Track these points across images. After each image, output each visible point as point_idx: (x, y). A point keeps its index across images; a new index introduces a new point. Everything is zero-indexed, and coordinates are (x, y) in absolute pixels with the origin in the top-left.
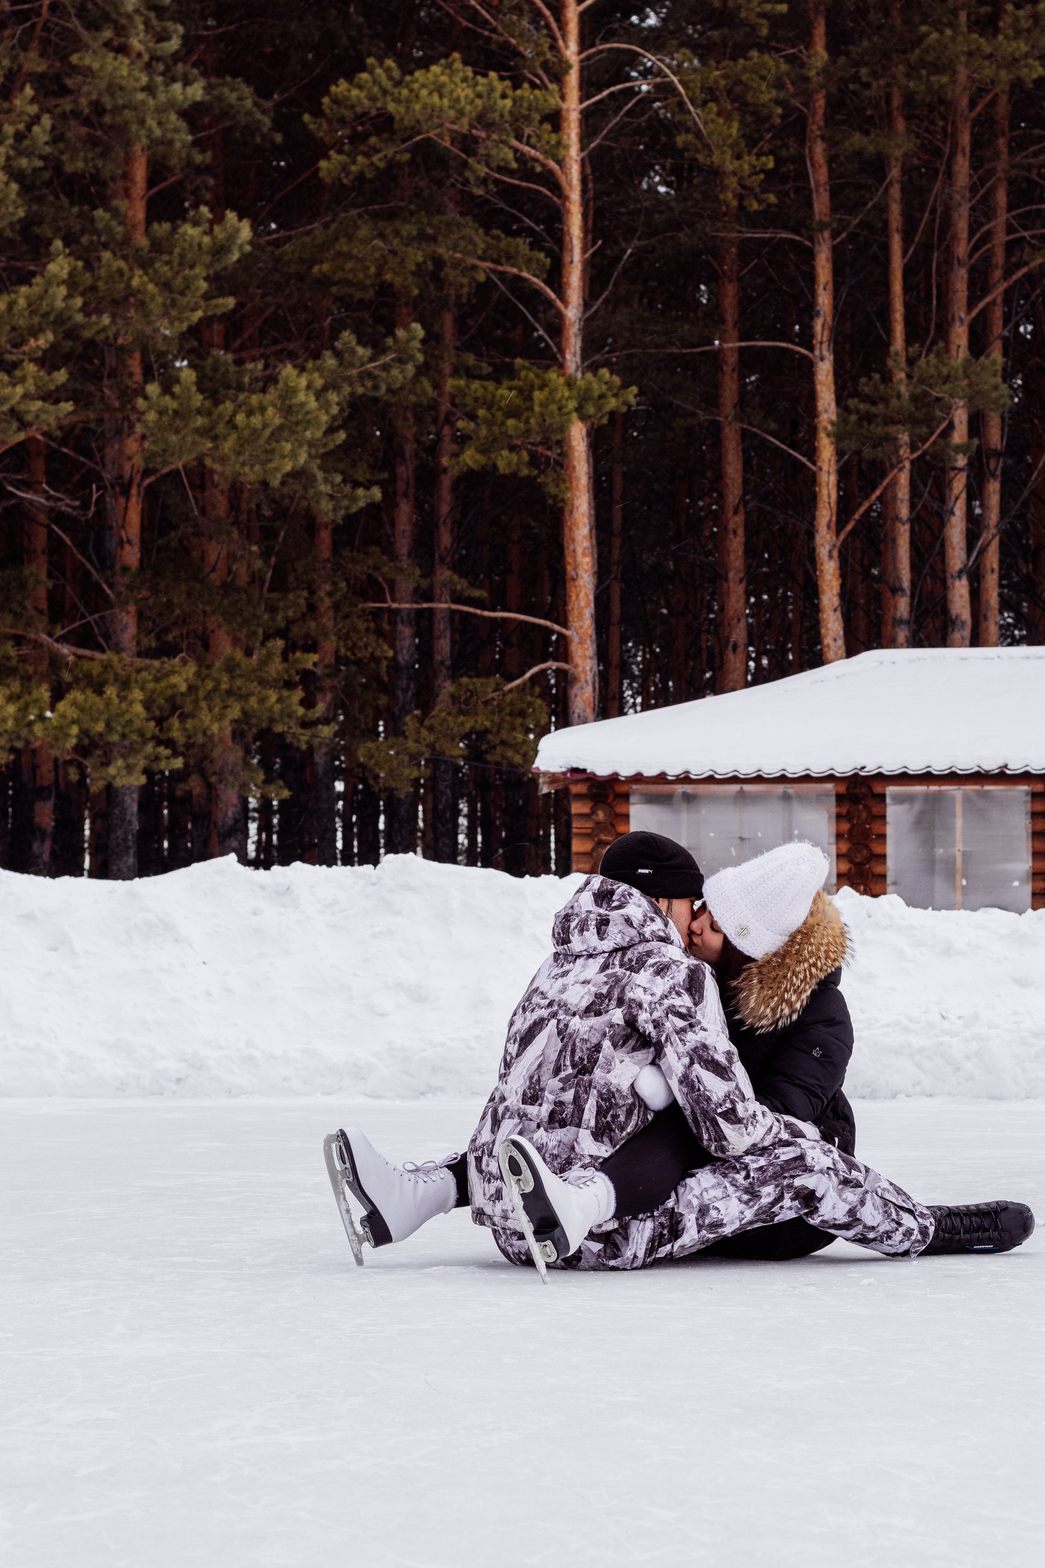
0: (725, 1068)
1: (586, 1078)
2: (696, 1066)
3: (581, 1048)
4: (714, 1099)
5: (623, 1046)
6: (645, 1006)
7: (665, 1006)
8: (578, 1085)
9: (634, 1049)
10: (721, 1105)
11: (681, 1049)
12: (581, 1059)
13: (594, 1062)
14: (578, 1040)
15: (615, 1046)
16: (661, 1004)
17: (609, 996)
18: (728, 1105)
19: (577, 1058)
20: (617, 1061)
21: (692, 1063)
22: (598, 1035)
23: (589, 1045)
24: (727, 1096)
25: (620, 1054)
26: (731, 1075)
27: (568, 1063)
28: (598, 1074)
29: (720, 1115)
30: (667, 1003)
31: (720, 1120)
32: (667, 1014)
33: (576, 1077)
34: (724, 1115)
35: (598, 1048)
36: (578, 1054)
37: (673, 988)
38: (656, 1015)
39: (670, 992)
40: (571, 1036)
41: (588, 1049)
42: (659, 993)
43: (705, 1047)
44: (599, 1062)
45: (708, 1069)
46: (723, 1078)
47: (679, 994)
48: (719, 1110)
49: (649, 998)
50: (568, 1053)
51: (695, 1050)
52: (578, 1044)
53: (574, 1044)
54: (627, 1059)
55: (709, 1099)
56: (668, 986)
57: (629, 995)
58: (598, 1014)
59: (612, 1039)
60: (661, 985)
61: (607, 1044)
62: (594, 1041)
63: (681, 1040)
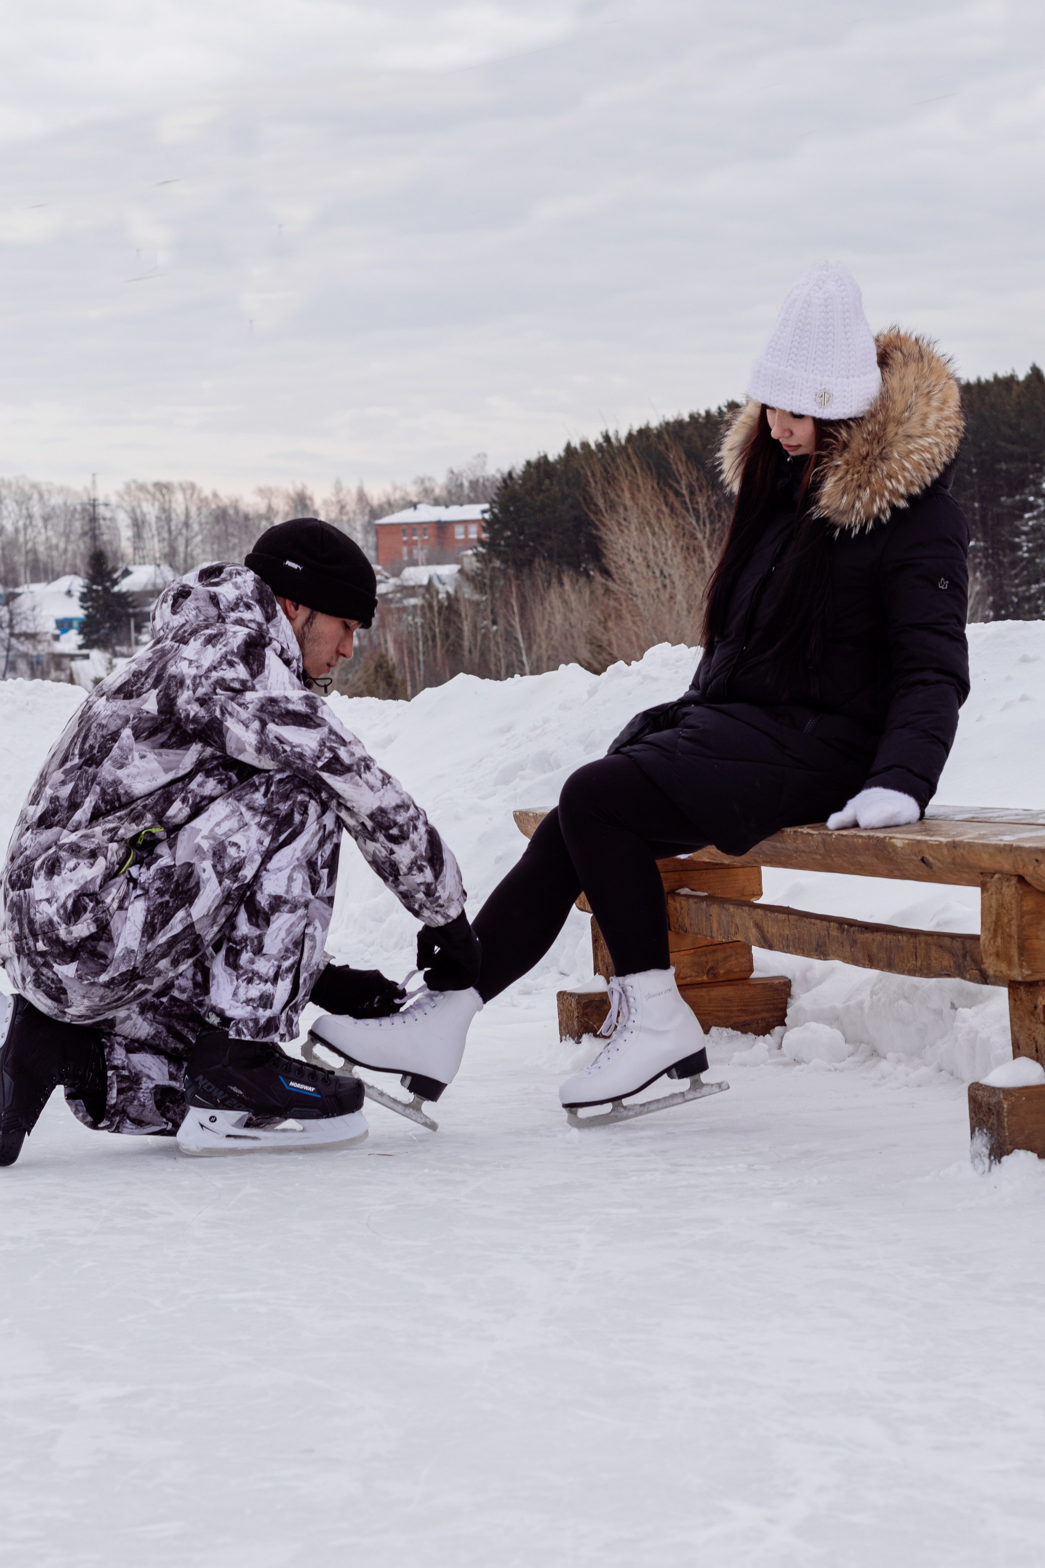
0: (307, 716)
1: (91, 770)
2: (271, 726)
3: (95, 735)
4: (308, 753)
5: (146, 738)
6: (188, 682)
7: (212, 680)
8: (80, 778)
9: (163, 746)
10: (319, 758)
11: (244, 714)
12: (92, 747)
13: (105, 750)
14: (95, 725)
15: (137, 736)
16: (207, 678)
17: (147, 674)
18: (328, 755)
19: (87, 746)
20: (136, 755)
21: (264, 724)
22: (119, 722)
23: (105, 732)
24: (322, 744)
25: (141, 747)
26: (318, 721)
27: (77, 752)
28: (107, 770)
29: (322, 769)
30: (215, 675)
31: (325, 775)
32: (215, 689)
33: (80, 768)
34: (327, 768)
35: (115, 736)
36: (91, 741)
37: (224, 657)
38: (201, 691)
39: (220, 663)
40: (89, 718)
41: (103, 737)
42: (206, 664)
43: (273, 701)
44: (113, 753)
45: (286, 724)
46: (309, 727)
47: (231, 664)
48: (320, 764)
49: (193, 671)
50: (80, 740)
51: (262, 709)
52: (93, 730)
53: (89, 729)
54: (151, 756)
55: (301, 756)
56: (219, 655)
57: (172, 670)
58: (128, 696)
59: (135, 729)
60: (211, 655)
61: (127, 732)
62: (113, 728)
63: (240, 705)
